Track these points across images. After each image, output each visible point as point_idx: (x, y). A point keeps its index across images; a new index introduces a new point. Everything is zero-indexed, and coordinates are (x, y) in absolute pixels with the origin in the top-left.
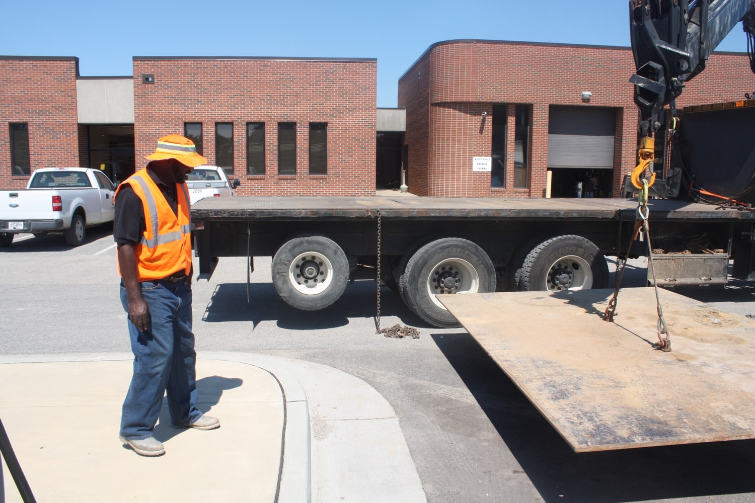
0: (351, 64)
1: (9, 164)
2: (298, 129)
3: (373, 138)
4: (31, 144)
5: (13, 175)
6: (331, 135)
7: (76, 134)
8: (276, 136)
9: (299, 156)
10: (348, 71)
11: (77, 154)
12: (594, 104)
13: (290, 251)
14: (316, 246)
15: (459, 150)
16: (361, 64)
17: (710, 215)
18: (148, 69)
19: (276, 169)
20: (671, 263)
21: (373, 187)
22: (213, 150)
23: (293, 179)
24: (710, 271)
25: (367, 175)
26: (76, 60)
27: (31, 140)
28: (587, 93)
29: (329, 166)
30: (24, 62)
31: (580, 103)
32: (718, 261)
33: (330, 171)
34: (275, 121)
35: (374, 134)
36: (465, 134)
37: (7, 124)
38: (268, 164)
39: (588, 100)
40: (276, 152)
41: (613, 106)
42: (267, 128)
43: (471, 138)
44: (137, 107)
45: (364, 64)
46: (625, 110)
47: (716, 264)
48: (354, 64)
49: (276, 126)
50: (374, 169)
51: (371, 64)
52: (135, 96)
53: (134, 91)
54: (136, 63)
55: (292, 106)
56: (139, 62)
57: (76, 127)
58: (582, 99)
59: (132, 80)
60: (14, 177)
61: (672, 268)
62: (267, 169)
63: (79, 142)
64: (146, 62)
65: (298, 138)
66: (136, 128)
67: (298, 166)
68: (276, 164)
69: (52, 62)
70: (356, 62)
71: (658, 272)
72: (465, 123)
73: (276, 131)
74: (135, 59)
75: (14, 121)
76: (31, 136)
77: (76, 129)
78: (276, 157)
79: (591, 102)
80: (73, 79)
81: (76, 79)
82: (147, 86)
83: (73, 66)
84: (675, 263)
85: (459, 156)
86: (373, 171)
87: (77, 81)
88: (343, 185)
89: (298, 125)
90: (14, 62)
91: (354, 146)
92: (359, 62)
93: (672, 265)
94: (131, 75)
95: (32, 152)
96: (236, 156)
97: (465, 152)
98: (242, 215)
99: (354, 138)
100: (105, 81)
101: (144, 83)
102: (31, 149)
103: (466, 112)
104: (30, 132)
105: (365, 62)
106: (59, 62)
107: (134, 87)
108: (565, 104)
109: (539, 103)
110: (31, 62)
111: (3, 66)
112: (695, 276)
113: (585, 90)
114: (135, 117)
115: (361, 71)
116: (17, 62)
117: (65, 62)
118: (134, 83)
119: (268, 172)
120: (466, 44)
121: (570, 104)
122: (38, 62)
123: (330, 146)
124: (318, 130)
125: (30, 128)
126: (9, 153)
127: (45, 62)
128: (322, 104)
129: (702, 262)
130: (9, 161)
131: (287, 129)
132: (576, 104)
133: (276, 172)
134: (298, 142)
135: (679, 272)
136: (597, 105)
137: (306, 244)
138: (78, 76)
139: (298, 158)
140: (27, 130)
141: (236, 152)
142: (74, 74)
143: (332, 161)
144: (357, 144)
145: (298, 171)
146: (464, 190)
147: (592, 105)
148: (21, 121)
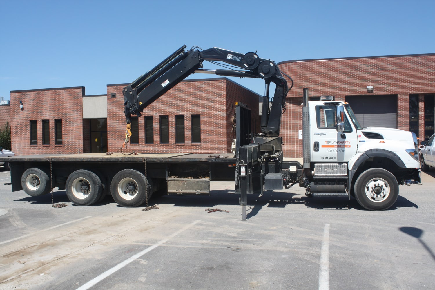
0: (212, 81)
1: (54, 139)
2: (185, 119)
3: (225, 122)
4: (63, 129)
5: (55, 145)
6: (202, 121)
7: (82, 124)
8: (174, 122)
9: (186, 133)
10: (210, 86)
11: (82, 134)
12: (376, 94)
13: (26, 174)
14: (34, 172)
15: (290, 126)
16: (217, 81)
17: (191, 160)
18: (113, 90)
19: (174, 140)
20: (179, 183)
21: (225, 150)
22: (144, 131)
23: (183, 145)
24: (201, 187)
25: (222, 143)
26: (83, 88)
27: (63, 127)
28: (370, 87)
29: (202, 138)
30: (61, 90)
31: (366, 93)
32: (204, 182)
33: (202, 141)
34: (174, 114)
35: (225, 120)
36: (293, 117)
37: (54, 120)
38: (170, 137)
39: (371, 91)
40: (174, 131)
41: (389, 94)
42: (170, 118)
43: (297, 119)
44: (109, 109)
45: (219, 81)
46: (399, 96)
47: (203, 184)
48: (214, 81)
49: (174, 117)
50: (226, 139)
51: (222, 81)
52: (107, 104)
53: (107, 102)
54: (108, 88)
55: (182, 106)
56: (110, 87)
57: (82, 120)
58: (368, 91)
59: (106, 96)
60: (56, 145)
61: (180, 185)
62: (170, 140)
63: (83, 128)
64: (113, 87)
65: (185, 123)
66: (108, 120)
67: (186, 138)
68: (174, 137)
69: (72, 90)
70: (215, 80)
71: (173, 187)
72: (293, 110)
73: (174, 120)
74: (108, 86)
75: (57, 119)
76: (63, 125)
77: (82, 122)
78: (174, 134)
79: (374, 92)
80: (81, 97)
81: (82, 97)
82: (113, 99)
83: (81, 91)
84: (182, 182)
85: (290, 130)
86: (225, 140)
87: (83, 98)
88: (209, 149)
89: (185, 116)
90: (57, 91)
91: (215, 127)
92: (216, 80)
93: (180, 183)
94: (106, 93)
95: (63, 133)
96: (154, 134)
97: (293, 128)
98: (8, 160)
99: (214, 122)
100: (95, 97)
101: (111, 98)
102: (63, 131)
103: (293, 104)
104: (63, 123)
105: (220, 80)
106: (75, 89)
107: (107, 100)
108: (356, 95)
109: (338, 96)
110: (64, 90)
111: (53, 93)
112: (193, 189)
113: (369, 85)
114: (108, 115)
115: (217, 85)
116: (59, 91)
117: (78, 89)
118: (107, 98)
119: (170, 142)
120: (291, 63)
121: (360, 94)
122: (67, 90)
123: (202, 127)
124: (196, 118)
125: (63, 121)
126: (54, 134)
127: (70, 90)
128: (197, 104)
129: (196, 183)
130: (54, 138)
131: (180, 118)
132: (363, 94)
133: (174, 142)
134: (185, 125)
135: (184, 187)
136: (378, 94)
137: (31, 171)
138: (84, 95)
139: (185, 134)
140: (61, 122)
141: (154, 132)
142: (81, 95)
143: (203, 136)
144: (216, 126)
145: (186, 141)
146: (294, 150)
147: (374, 94)
148: (59, 118)
